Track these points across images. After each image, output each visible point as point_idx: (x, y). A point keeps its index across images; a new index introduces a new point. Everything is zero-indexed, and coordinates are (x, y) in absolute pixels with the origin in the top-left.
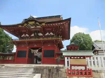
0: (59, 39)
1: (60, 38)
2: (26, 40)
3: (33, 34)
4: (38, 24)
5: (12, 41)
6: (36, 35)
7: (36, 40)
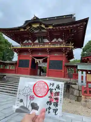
0: (69, 47)
1: (71, 45)
2: (29, 47)
3: (37, 40)
4: (44, 27)
5: (13, 48)
6: (41, 42)
7: (40, 47)
